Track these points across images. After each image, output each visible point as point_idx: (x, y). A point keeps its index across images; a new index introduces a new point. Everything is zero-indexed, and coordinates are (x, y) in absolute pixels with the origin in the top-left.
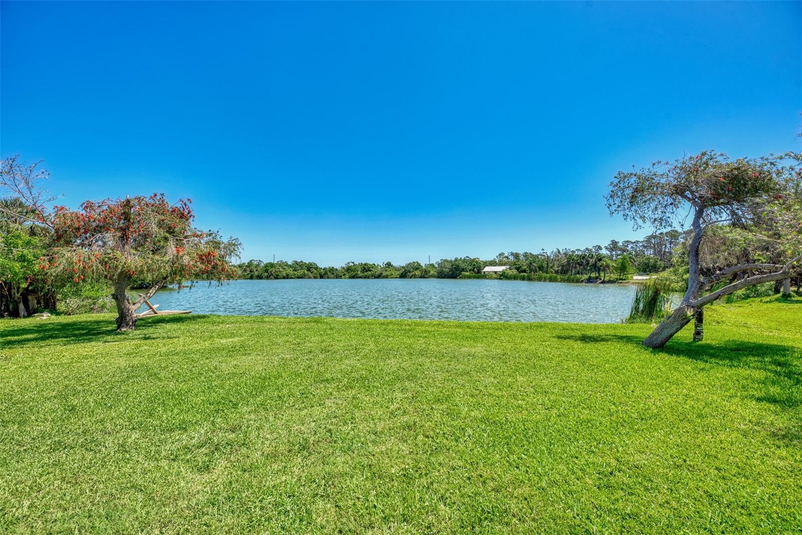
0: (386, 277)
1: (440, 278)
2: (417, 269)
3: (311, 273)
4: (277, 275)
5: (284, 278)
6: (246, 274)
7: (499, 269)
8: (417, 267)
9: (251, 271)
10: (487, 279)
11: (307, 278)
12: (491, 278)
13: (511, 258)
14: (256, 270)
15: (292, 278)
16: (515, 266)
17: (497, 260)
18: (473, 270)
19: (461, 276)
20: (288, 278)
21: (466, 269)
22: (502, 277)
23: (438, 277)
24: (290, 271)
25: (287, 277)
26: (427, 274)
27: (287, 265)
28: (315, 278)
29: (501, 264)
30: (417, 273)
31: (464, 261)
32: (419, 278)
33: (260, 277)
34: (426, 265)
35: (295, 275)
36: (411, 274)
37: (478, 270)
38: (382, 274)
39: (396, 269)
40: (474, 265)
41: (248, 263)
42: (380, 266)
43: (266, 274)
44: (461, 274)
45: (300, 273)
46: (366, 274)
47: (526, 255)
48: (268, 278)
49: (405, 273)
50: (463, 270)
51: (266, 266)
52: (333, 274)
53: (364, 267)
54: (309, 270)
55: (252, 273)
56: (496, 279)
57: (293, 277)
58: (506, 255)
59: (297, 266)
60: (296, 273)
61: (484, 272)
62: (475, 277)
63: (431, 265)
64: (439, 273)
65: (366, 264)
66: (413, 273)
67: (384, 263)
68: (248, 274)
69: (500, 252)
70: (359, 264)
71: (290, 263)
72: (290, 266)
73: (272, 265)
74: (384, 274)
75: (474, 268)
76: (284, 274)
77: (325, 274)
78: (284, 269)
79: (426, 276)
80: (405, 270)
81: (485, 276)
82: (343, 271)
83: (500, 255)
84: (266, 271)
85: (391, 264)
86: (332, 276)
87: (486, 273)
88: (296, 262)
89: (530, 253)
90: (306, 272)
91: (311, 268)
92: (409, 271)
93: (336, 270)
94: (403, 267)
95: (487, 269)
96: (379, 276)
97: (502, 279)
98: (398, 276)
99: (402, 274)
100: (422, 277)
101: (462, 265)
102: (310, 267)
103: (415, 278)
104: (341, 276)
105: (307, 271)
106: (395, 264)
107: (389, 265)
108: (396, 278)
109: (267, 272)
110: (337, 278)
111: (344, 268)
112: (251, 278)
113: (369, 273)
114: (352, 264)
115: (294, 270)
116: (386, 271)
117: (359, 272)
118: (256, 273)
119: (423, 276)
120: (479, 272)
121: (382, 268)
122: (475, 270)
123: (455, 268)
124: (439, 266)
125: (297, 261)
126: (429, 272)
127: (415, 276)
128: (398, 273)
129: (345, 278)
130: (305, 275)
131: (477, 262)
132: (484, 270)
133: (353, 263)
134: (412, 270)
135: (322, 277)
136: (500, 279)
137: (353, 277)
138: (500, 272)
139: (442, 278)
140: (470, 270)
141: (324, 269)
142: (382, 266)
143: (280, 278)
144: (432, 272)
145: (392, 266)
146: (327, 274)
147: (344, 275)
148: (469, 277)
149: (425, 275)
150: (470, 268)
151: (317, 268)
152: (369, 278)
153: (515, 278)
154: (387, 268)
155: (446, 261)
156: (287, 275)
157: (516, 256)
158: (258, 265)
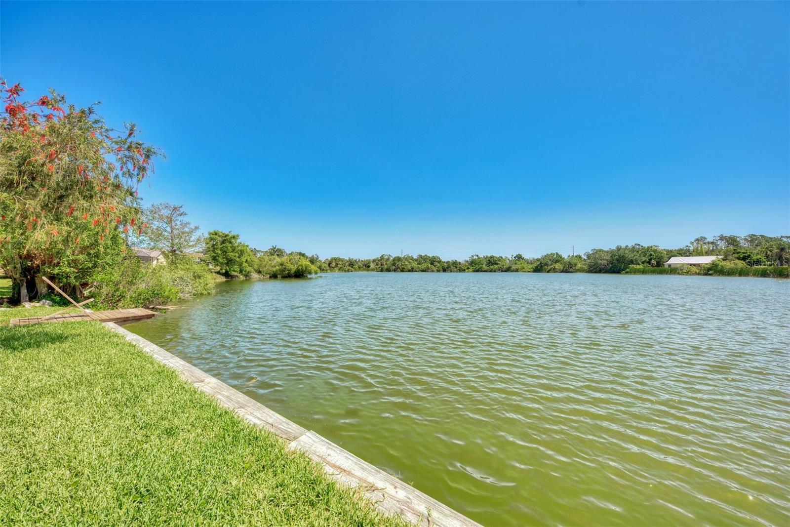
0: (517, 270)
1: (592, 273)
2: (557, 261)
3: (435, 266)
4: (403, 268)
5: (409, 271)
6: (378, 267)
7: (706, 260)
8: (558, 259)
9: (381, 265)
10: (679, 274)
11: (430, 272)
12: (688, 273)
13: (722, 245)
14: (386, 264)
15: (416, 271)
16: (736, 255)
17: (691, 249)
18: (649, 262)
19: (628, 270)
20: (412, 271)
21: (636, 260)
22: (711, 272)
23: (590, 271)
24: (415, 265)
25: (412, 270)
26: (571, 268)
27: (412, 259)
28: (438, 271)
29: (699, 253)
30: (558, 266)
31: (633, 250)
32: (561, 272)
33: (388, 270)
34: (569, 256)
35: (419, 268)
36: (549, 268)
37: (658, 263)
38: (511, 267)
39: (528, 262)
40: (651, 255)
41: (380, 257)
42: (509, 259)
43: (394, 267)
44: (628, 268)
45: (424, 266)
46: (492, 267)
47: (752, 239)
48: (395, 271)
49: (541, 267)
50: (632, 262)
51: (394, 260)
52: (456, 268)
53: (489, 260)
54: (432, 264)
55: (382, 267)
56: (699, 274)
57: (417, 270)
58: (710, 239)
59: (422, 259)
60: (420, 266)
61: (670, 265)
62: (653, 272)
63: (576, 257)
64: (590, 266)
65: (491, 257)
66: (552, 266)
67: (512, 256)
68: (379, 267)
69: (698, 236)
70: (484, 257)
71: (415, 257)
72: (416, 260)
73: (399, 259)
74: (514, 267)
75: (651, 259)
76: (410, 268)
77: (448, 268)
78: (409, 262)
79: (571, 270)
80: (541, 263)
81: (674, 271)
82: (467, 264)
83: (697, 240)
84: (394, 264)
85: (521, 257)
86: (456, 270)
87: (672, 266)
88: (421, 256)
89: (762, 236)
90: (429, 265)
91: (434, 261)
92: (546, 265)
93: (460, 263)
94: (538, 260)
95: (674, 261)
96: (508, 270)
97: (711, 275)
98: (532, 270)
99: (537, 267)
100: (565, 271)
101: (630, 256)
102: (433, 261)
103: (554, 272)
104: (464, 270)
105: (431, 264)
106: (528, 256)
107: (519, 257)
108: (529, 272)
109: (395, 266)
110: (460, 271)
111: (468, 261)
112: (382, 271)
113: (496, 266)
114: (477, 258)
115: (419, 264)
116: (516, 264)
117: (484, 266)
118: (386, 267)
119: (566, 270)
120: (659, 264)
121: (510, 261)
122: (653, 261)
123: (617, 260)
124: (588, 257)
125: (421, 255)
126: (576, 265)
127: (555, 270)
128: (531, 266)
129: (468, 272)
130: (428, 268)
131: (655, 251)
132: (669, 262)
133: (477, 256)
134: (550, 262)
135: (444, 271)
136: (706, 274)
137: (477, 271)
138: (707, 264)
139: (596, 272)
140: (643, 263)
141: (446, 263)
142: (510, 259)
143: (406, 271)
144: (579, 266)
145: (523, 259)
146: (450, 267)
147: (468, 268)
148: (643, 272)
149: (569, 268)
150: (644, 259)
151: (440, 262)
152: (495, 271)
153: (742, 273)
154: (517, 261)
155: (601, 251)
156: (412, 269)
157: (732, 241)
158: (388, 259)
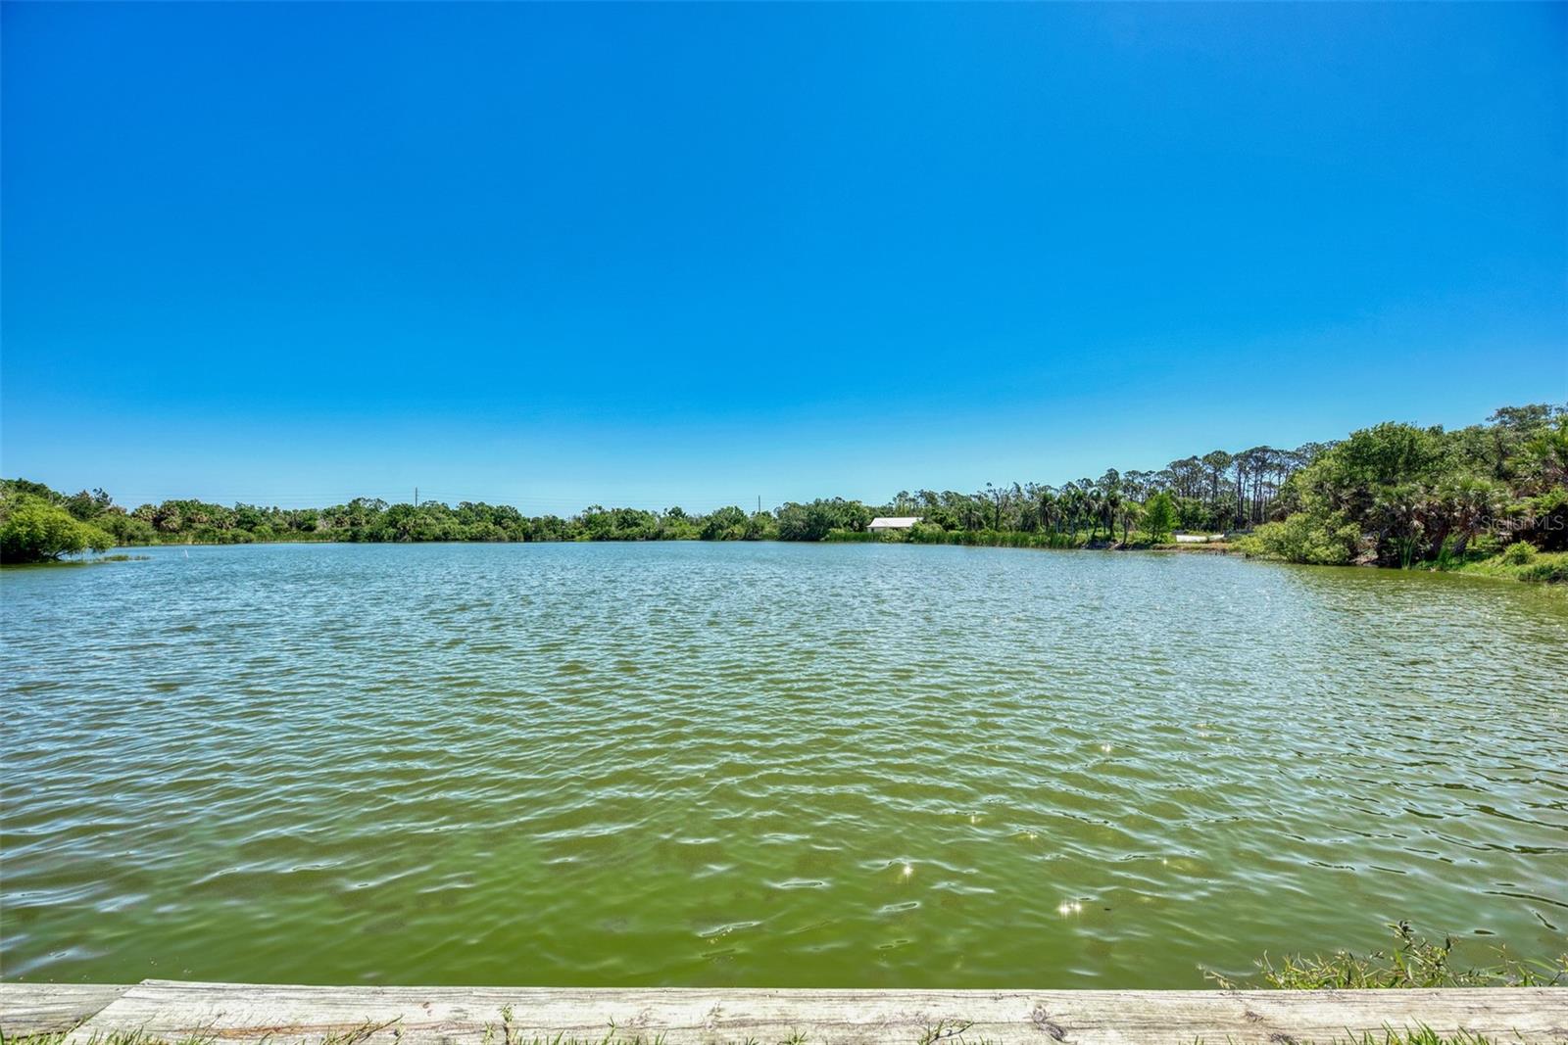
0: (673, 537)
1: (785, 541)
2: (736, 522)
3: (504, 528)
4: (420, 533)
5: (437, 539)
6: (341, 530)
7: (907, 522)
8: (737, 518)
9: (353, 524)
10: (882, 541)
11: (494, 541)
12: (891, 540)
13: (922, 501)
14: (368, 522)
15: (456, 540)
16: (934, 517)
17: (894, 506)
18: (851, 525)
19: (828, 536)
20: (446, 540)
21: (837, 521)
22: (912, 539)
23: (781, 539)
24: (452, 524)
25: (445, 537)
26: (757, 532)
27: (445, 510)
28: (513, 539)
29: (902, 513)
30: (738, 529)
31: (834, 506)
32: (742, 540)
33: (375, 537)
34: (753, 513)
35: (464, 533)
36: (725, 532)
37: (861, 525)
38: (663, 531)
39: (693, 522)
40: (853, 514)
41: (350, 505)
42: (659, 516)
43: (392, 530)
44: (828, 532)
45: (476, 528)
46: (628, 531)
47: (948, 496)
48: (395, 539)
49: (712, 531)
50: (832, 524)
51: (393, 511)
52: (555, 532)
53: (623, 518)
54: (498, 521)
55: (355, 529)
56: (901, 541)
57: (458, 537)
58: (911, 495)
59: (472, 513)
60: (466, 528)
61: (873, 529)
62: (856, 539)
63: (764, 514)
64: (782, 530)
65: (627, 512)
66: (729, 530)
67: (666, 509)
68: (346, 530)
69: (901, 491)
70: (613, 510)
71: (453, 507)
72: (455, 514)
73: (408, 511)
74: (668, 531)
75: (853, 521)
76: (438, 531)
77: (535, 532)
78: (437, 519)
79: (756, 536)
80: (712, 524)
81: (877, 537)
82: (578, 525)
83: (900, 495)
84: (393, 523)
85: (681, 512)
86: (553, 536)
87: (875, 530)
88: (469, 506)
89: (956, 494)
90: (491, 527)
91: (503, 518)
92: (721, 527)
93: (563, 522)
94: (708, 519)
95: (878, 523)
96: (658, 536)
97: (912, 542)
98: (698, 536)
99: (706, 531)
100: (747, 538)
101: (830, 515)
102: (501, 517)
103: (733, 540)
104: (573, 537)
105: (495, 524)
106: (691, 511)
107: (677, 513)
108: (693, 539)
109: (395, 527)
110: (563, 540)
111: (580, 519)
112: (354, 539)
113: (636, 530)
114: (598, 512)
115: (463, 523)
116: (671, 525)
117: (613, 528)
118: (367, 529)
119: (750, 536)
120: (862, 528)
121: (662, 520)
122: (856, 524)
123: (815, 520)
124: (779, 516)
125: (471, 504)
126: (763, 528)
127: (732, 537)
128: (696, 529)
129: (581, 540)
130: (488, 533)
131: (858, 509)
132: (872, 525)
133: (600, 508)
134: (726, 523)
135: (528, 538)
136: (908, 541)
137: (600, 538)
138: (908, 528)
139: (789, 540)
140: (845, 525)
141: (533, 522)
142: (662, 516)
143: (428, 540)
144: (767, 529)
145: (683, 516)
146: (542, 531)
147: (580, 533)
148: (845, 539)
149: (753, 533)
150: (846, 519)
151: (517, 519)
152: (634, 539)
153: (938, 540)
154: (673, 520)
155: (795, 505)
156: (445, 534)
157: (930, 498)
158: (375, 510)
